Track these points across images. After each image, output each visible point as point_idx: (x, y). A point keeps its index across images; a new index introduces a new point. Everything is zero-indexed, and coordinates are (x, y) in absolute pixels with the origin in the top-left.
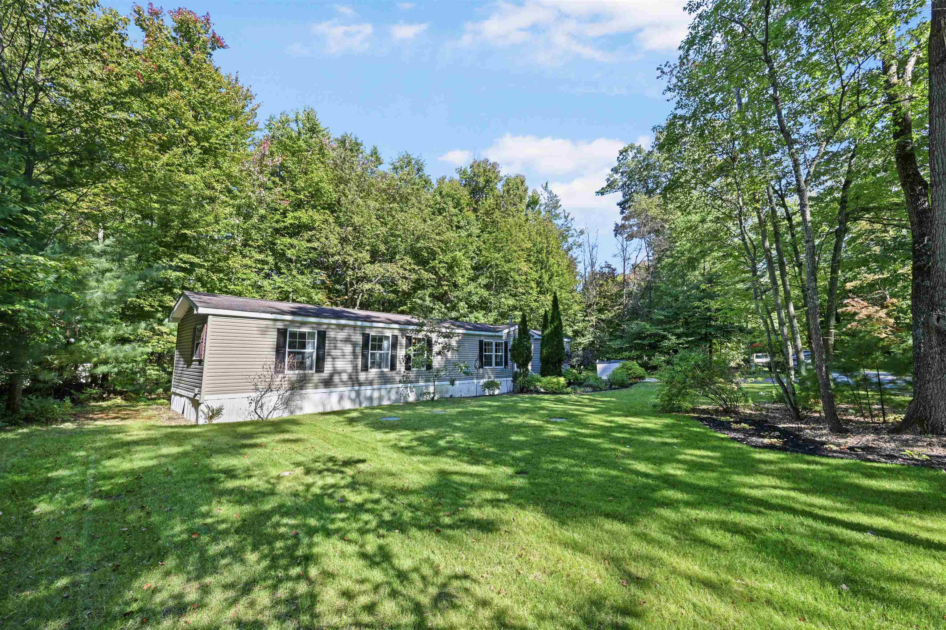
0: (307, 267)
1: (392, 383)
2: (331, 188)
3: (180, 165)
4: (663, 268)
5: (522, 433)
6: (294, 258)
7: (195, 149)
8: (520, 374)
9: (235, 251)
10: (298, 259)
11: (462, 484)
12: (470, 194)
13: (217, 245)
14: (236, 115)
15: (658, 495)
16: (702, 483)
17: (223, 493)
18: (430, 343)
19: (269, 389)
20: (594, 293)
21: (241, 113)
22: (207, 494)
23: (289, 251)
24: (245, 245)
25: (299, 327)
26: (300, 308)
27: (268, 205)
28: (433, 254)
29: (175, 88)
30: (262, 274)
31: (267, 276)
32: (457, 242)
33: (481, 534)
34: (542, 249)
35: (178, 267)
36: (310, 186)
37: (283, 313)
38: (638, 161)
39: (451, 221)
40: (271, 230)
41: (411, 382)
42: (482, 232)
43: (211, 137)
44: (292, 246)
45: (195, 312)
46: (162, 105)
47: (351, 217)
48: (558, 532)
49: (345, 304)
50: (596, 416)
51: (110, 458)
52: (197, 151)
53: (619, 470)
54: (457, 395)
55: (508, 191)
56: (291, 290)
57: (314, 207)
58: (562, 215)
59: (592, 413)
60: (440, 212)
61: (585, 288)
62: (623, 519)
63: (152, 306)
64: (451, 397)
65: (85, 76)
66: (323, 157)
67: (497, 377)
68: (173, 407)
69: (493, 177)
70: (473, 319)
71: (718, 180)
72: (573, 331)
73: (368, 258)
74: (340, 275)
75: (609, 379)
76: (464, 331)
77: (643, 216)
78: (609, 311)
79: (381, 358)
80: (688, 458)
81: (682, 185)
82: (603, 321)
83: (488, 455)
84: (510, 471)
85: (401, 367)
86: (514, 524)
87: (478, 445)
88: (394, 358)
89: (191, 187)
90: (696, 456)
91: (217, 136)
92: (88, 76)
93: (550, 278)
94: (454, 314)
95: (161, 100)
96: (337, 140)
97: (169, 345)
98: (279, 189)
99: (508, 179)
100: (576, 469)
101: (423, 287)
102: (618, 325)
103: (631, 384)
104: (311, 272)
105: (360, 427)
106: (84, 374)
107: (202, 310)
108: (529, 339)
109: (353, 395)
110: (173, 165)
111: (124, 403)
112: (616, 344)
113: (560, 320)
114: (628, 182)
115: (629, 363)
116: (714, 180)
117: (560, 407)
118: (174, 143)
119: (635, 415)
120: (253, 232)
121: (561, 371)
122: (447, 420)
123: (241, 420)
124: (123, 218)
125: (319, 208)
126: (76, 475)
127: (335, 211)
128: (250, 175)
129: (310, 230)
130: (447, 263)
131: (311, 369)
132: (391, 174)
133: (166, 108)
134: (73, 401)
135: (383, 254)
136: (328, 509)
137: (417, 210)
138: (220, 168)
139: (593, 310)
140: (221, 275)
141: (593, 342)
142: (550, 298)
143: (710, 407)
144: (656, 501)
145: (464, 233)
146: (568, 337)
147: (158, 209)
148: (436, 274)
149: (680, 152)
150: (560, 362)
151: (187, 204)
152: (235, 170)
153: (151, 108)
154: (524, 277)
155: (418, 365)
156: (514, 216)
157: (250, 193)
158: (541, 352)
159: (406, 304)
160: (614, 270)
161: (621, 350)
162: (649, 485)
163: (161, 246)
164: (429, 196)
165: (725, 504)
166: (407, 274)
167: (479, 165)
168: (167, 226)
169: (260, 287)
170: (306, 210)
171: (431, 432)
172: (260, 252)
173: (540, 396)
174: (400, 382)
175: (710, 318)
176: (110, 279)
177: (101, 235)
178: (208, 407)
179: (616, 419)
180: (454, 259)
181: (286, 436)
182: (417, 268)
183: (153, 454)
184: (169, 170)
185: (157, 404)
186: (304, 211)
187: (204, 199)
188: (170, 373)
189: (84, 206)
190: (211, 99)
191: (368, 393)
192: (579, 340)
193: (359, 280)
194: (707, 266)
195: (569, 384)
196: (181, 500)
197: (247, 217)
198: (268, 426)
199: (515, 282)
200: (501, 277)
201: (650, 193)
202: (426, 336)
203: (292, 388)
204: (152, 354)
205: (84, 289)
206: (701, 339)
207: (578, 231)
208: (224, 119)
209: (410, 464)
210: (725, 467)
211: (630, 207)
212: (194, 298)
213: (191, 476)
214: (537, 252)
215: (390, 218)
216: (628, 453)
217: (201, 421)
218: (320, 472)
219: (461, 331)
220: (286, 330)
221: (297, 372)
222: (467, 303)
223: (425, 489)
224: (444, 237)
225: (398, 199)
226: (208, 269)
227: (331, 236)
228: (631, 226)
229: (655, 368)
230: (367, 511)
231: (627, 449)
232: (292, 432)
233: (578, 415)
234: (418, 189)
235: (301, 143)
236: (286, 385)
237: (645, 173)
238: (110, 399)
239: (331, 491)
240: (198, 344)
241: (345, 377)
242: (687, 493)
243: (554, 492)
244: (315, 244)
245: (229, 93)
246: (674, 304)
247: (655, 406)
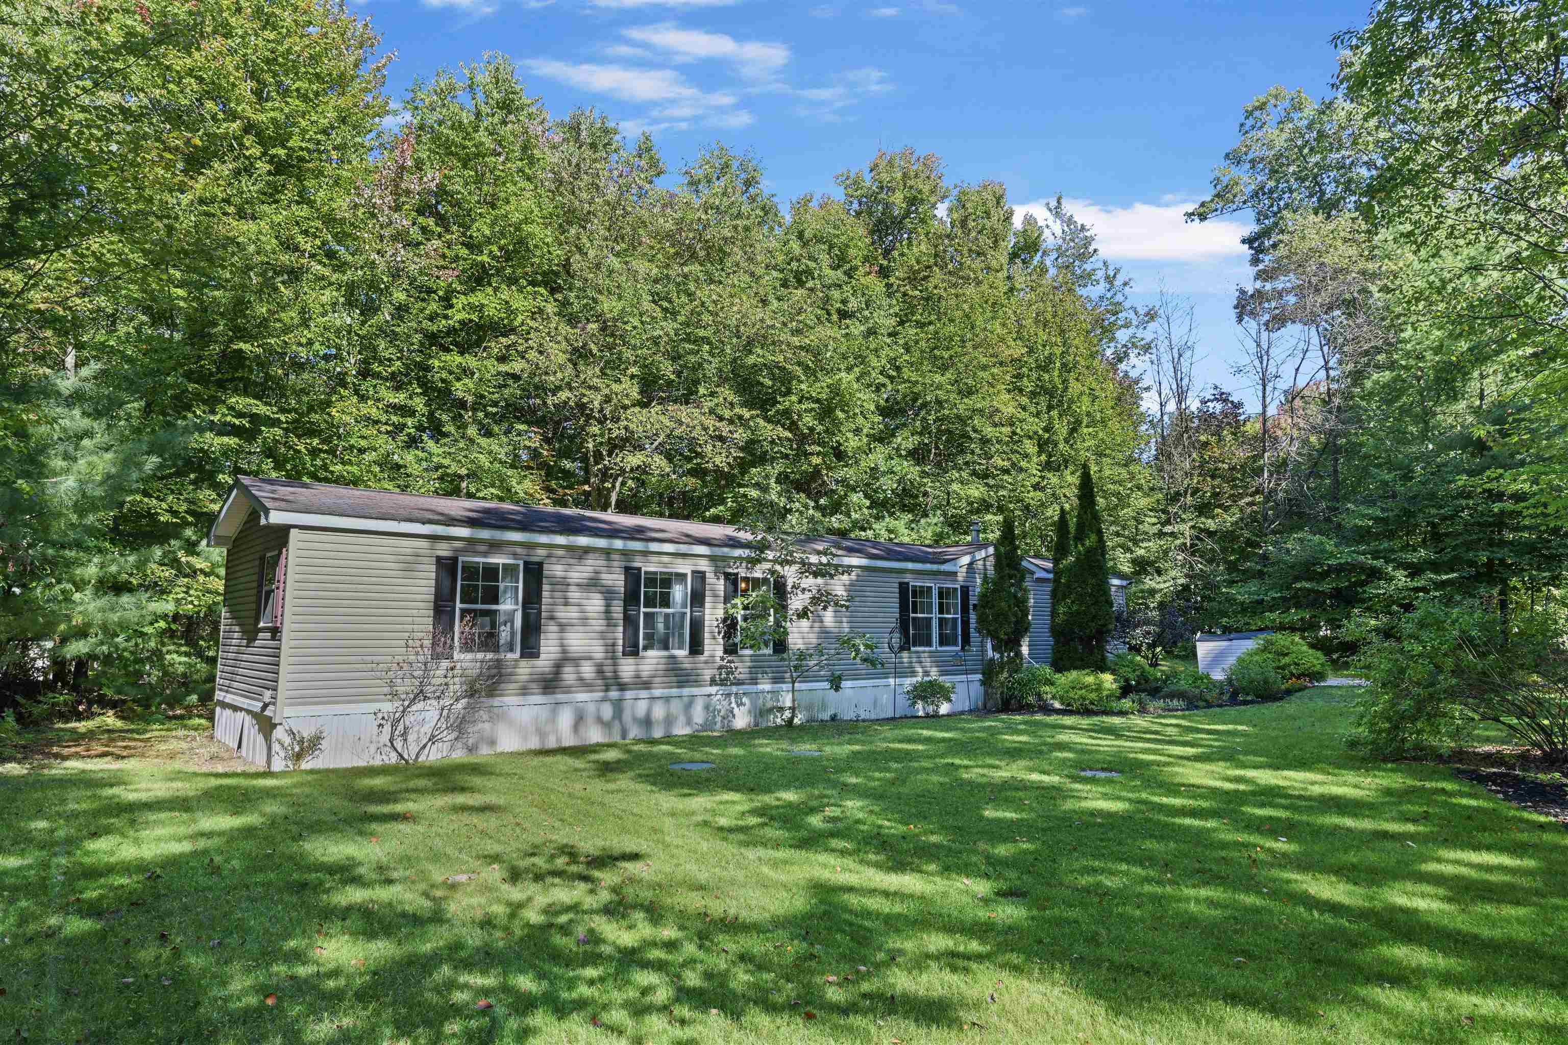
0: (499, 419)
1: (697, 683)
2: (549, 235)
3: (227, 201)
4: (1368, 396)
5: (1007, 802)
6: (470, 399)
7: (259, 164)
8: (1002, 666)
9: (344, 385)
10: (480, 403)
11: (867, 914)
12: (872, 233)
13: (305, 376)
14: (341, 83)
15: (1365, 956)
16: (1486, 932)
17: (329, 914)
18: (780, 589)
19: (420, 695)
20: (1187, 465)
21: (353, 78)
22: (294, 914)
23: (458, 385)
24: (365, 373)
25: (485, 554)
26: (487, 511)
27: (412, 281)
28: (785, 380)
29: (215, 32)
30: (402, 437)
31: (412, 442)
32: (843, 349)
33: (912, 1027)
34: (1050, 359)
35: (226, 424)
36: (503, 234)
37: (451, 521)
38: (1296, 130)
39: (827, 299)
40: (419, 336)
41: (739, 683)
42: (902, 323)
43: (290, 135)
44: (467, 372)
45: (263, 522)
46: (190, 72)
47: (595, 301)
48: (1105, 1032)
49: (584, 502)
50: (1199, 765)
51: (95, 835)
52: (263, 167)
53: (1259, 893)
54: (849, 715)
55: (964, 223)
56: (464, 472)
57: (512, 281)
58: (1100, 274)
59: (1188, 758)
60: (800, 279)
61: (1163, 453)
62: (1274, 1009)
63: (175, 513)
64: (833, 718)
65: (39, 20)
66: (531, 164)
67: (943, 673)
68: (219, 733)
69: (926, 189)
70: (885, 535)
71: (1514, 161)
72: (1134, 561)
73: (635, 394)
74: (572, 438)
75: (1230, 681)
76: (864, 562)
77: (1312, 267)
78: (1226, 509)
79: (667, 627)
80: (1449, 869)
81: (1412, 180)
82: (1211, 534)
83: (928, 852)
84: (982, 887)
85: (714, 647)
86: (994, 1008)
87: (902, 828)
88: (697, 627)
89: (252, 248)
90: (1469, 865)
91: (304, 131)
92: (45, 19)
93: (1073, 430)
94: (835, 521)
95: (188, 61)
96: (562, 124)
97: (209, 599)
98: (436, 243)
99: (964, 193)
100: (1147, 888)
101: (762, 459)
102: (1250, 543)
103: (1289, 692)
104: (507, 433)
105: (624, 782)
106: (39, 664)
107: (276, 518)
108: (1023, 578)
109: (607, 711)
110: (213, 200)
111: (119, 724)
112: (1242, 593)
113: (1100, 533)
114: (1272, 184)
115: (1281, 639)
116: (1504, 162)
117: (1107, 744)
118: (215, 154)
119: (1302, 764)
120: (382, 344)
121: (1104, 659)
122: (825, 769)
123: (362, 763)
124: (114, 323)
125: (523, 282)
126: (30, 867)
127: (559, 289)
128: (373, 215)
129: (505, 335)
130: (818, 401)
131: (511, 650)
132: (685, 194)
133: (196, 78)
134: (20, 718)
135: (670, 383)
136: (556, 956)
137: (747, 278)
138: (311, 203)
139: (1185, 508)
140: (316, 442)
141: (1186, 588)
142: (1072, 478)
143: (1507, 749)
144: (1360, 969)
145: (857, 329)
146: (1121, 576)
147: (184, 299)
148: (793, 427)
149: (1408, 94)
150: (1101, 635)
151: (243, 286)
152: (342, 205)
153: (166, 81)
154: (1006, 430)
155: (754, 642)
156: (979, 283)
157: (374, 256)
158: (1054, 614)
159: (723, 501)
160: (1238, 406)
161: (1257, 607)
162: (1343, 931)
163: (190, 380)
164: (774, 244)
165: (1551, 986)
166: (725, 428)
167: (890, 163)
168: (203, 337)
169: (398, 467)
170: (496, 290)
171: (790, 796)
172: (398, 388)
173: (1052, 719)
174: (713, 682)
175: (1501, 521)
176: (91, 453)
177: (70, 361)
178: (291, 733)
179: (1250, 773)
180: (835, 390)
181: (461, 799)
182: (747, 415)
183: (183, 830)
184: (208, 214)
185: (185, 727)
186: (489, 290)
187: (277, 273)
188: (213, 661)
189: (37, 298)
190: (289, 51)
191: (641, 708)
192: (1149, 582)
193: (615, 446)
194: (1491, 386)
195: (1126, 690)
196: (242, 928)
197: (369, 309)
198: (419, 776)
199: (985, 441)
200: (949, 432)
201: (1328, 207)
202: (773, 572)
203: (472, 693)
204: (176, 617)
205: (41, 475)
206: (1477, 578)
207: (1142, 311)
208: (317, 94)
209: (739, 865)
210: (1552, 894)
211: (1274, 246)
212: (262, 493)
213: (260, 877)
214: (1039, 367)
215: (684, 299)
216: (1284, 855)
217: (278, 765)
218: (538, 877)
219: (855, 561)
220: (455, 560)
221: (480, 656)
222: (867, 496)
223: (779, 923)
224: (810, 339)
225: (702, 254)
226: (286, 430)
227: (553, 348)
228: (1280, 294)
229: (1351, 648)
230: (646, 965)
231: (1281, 845)
232: (472, 790)
233: (1149, 764)
234: (747, 229)
235: (482, 136)
236: (456, 686)
237: (1314, 159)
238: (90, 716)
239: (563, 919)
240: (269, 593)
241: (588, 670)
242: (1446, 954)
243: (1093, 940)
244: (517, 366)
245: (325, 35)
246: (1399, 488)
247: (1353, 744)
